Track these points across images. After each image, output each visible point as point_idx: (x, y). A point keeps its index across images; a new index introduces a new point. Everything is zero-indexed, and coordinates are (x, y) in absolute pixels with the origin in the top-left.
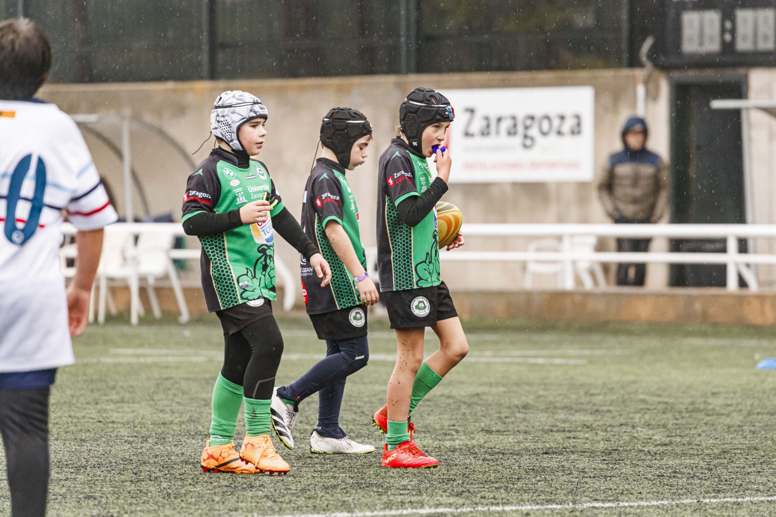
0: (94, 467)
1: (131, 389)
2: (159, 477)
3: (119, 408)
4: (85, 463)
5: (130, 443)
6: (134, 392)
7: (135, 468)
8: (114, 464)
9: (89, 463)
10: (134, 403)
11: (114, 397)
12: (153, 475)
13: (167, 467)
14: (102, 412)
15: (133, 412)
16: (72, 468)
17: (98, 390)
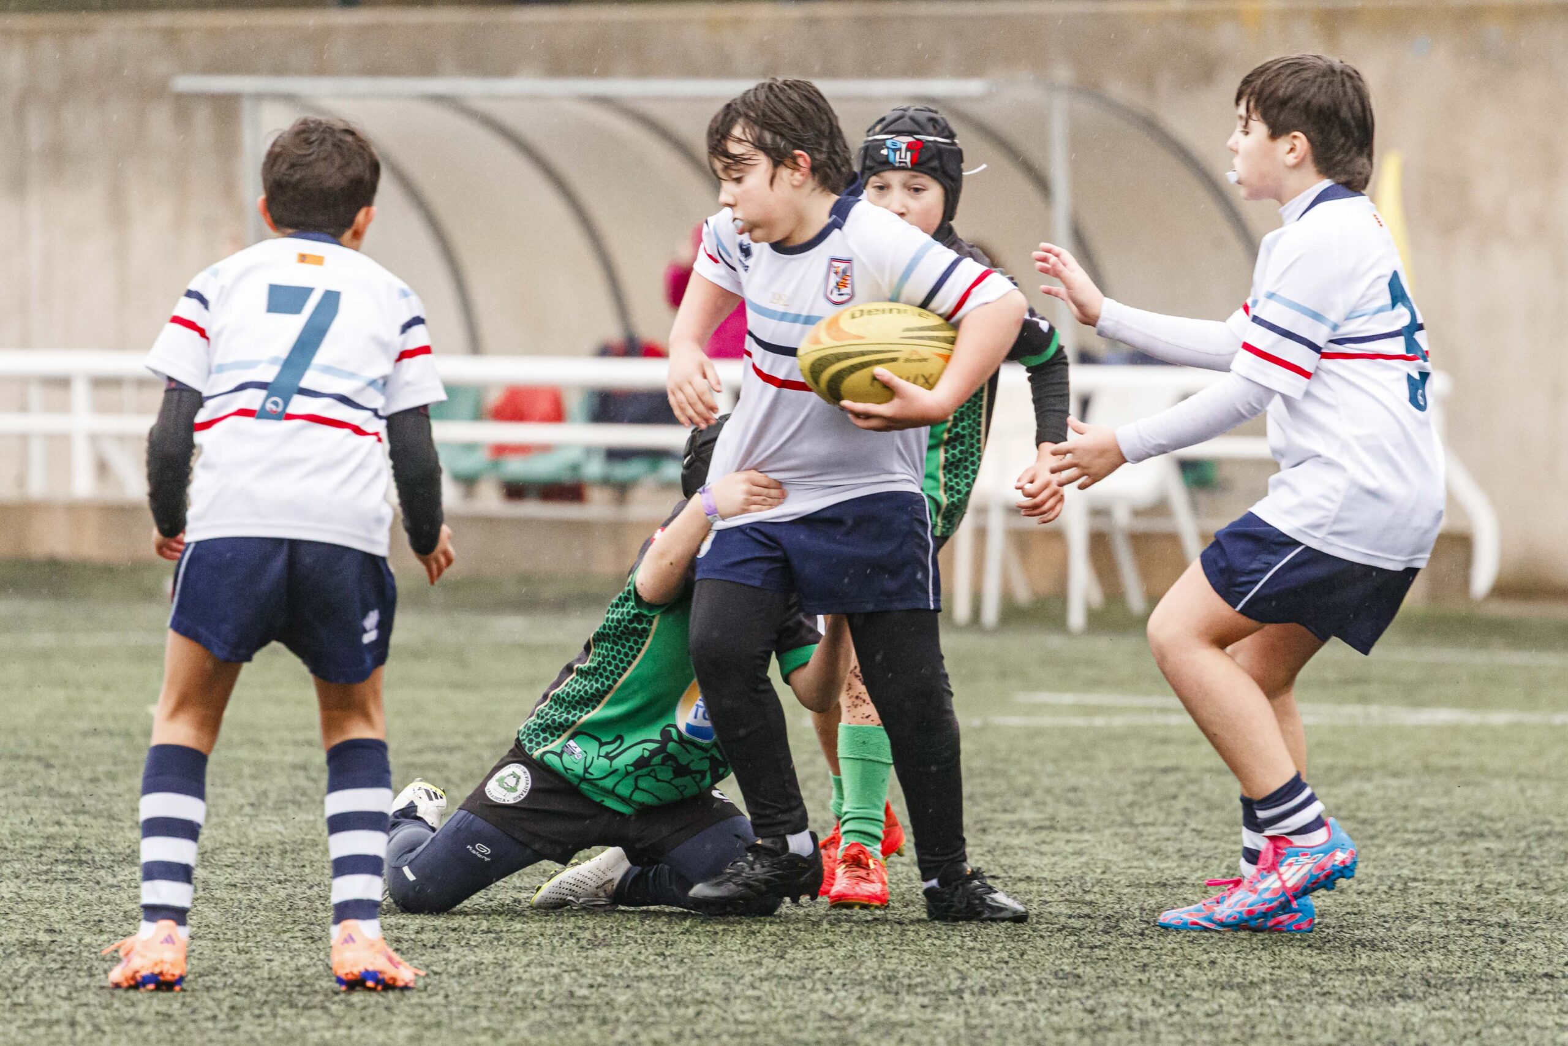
0: (983, 991)
1: (1071, 795)
2: (1153, 1020)
3: (1044, 842)
4: (958, 982)
5: (1074, 931)
6: (1081, 803)
7: (1088, 997)
8: (1034, 986)
9: (969, 982)
10: (1082, 829)
11: (1029, 815)
12: (1137, 1015)
13: (1173, 996)
14: (998, 853)
15: (1080, 853)
16: (924, 995)
17: (989, 797)
